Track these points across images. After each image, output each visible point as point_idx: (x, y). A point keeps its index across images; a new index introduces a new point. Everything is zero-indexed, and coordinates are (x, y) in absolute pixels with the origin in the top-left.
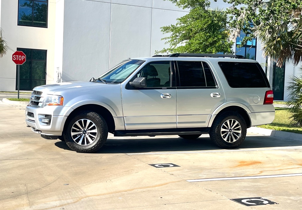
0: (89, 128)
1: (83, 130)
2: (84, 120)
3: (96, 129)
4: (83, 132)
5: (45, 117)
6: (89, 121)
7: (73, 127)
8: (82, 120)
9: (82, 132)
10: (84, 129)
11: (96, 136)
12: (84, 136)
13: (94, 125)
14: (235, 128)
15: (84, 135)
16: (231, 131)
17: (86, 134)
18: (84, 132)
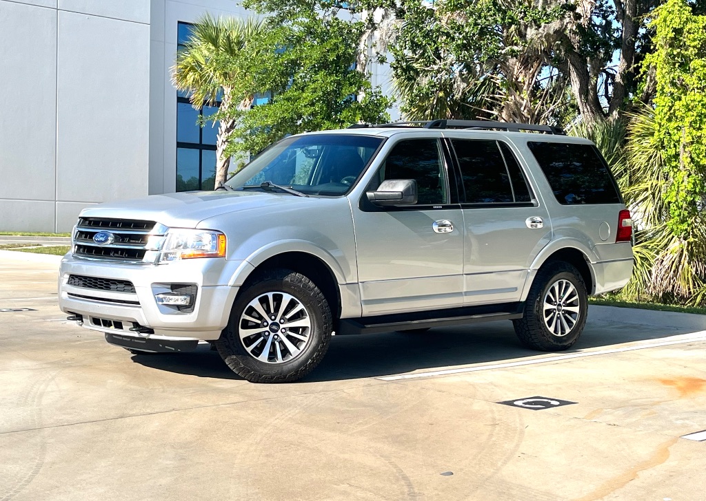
0: (288, 316)
1: (270, 322)
2: (274, 295)
3: (308, 317)
4: (270, 328)
5: (170, 291)
6: (287, 298)
7: (243, 314)
8: (270, 295)
9: (267, 329)
10: (272, 320)
11: (308, 336)
12: (274, 337)
13: (300, 307)
14: (568, 302)
15: (272, 334)
16: (560, 308)
17: (279, 333)
18: (274, 327)
